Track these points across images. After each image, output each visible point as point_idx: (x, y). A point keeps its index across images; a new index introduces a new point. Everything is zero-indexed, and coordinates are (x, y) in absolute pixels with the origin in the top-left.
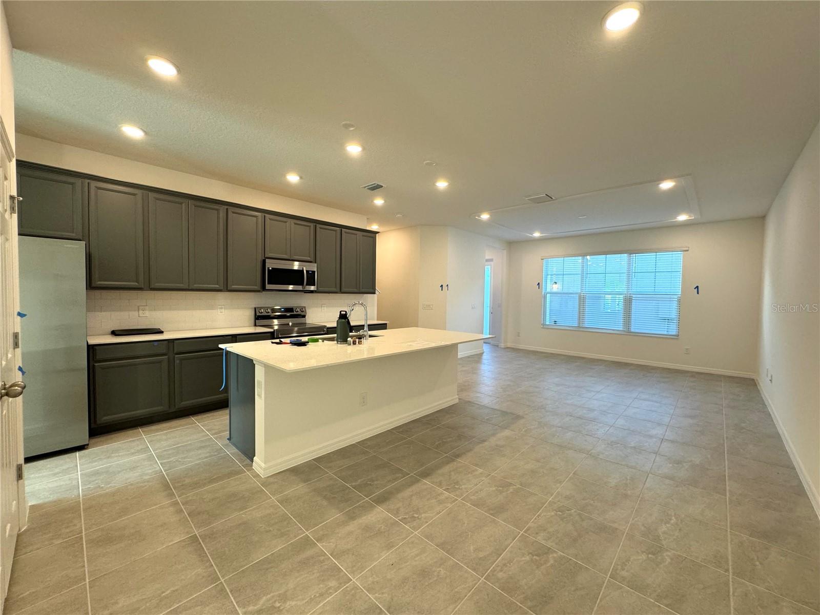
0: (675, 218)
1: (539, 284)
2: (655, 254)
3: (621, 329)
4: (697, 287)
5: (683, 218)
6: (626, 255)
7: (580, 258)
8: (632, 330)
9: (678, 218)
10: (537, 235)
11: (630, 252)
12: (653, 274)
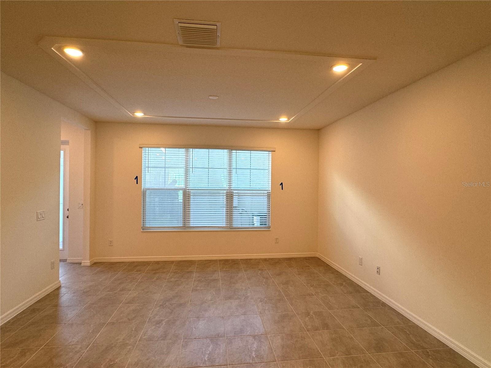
0: (278, 119)
1: (137, 177)
2: (249, 152)
3: (224, 226)
4: (282, 184)
5: (283, 119)
6: (226, 150)
7: (184, 150)
8: (234, 226)
9: (280, 119)
10: (139, 114)
11: (231, 148)
12: (249, 171)
